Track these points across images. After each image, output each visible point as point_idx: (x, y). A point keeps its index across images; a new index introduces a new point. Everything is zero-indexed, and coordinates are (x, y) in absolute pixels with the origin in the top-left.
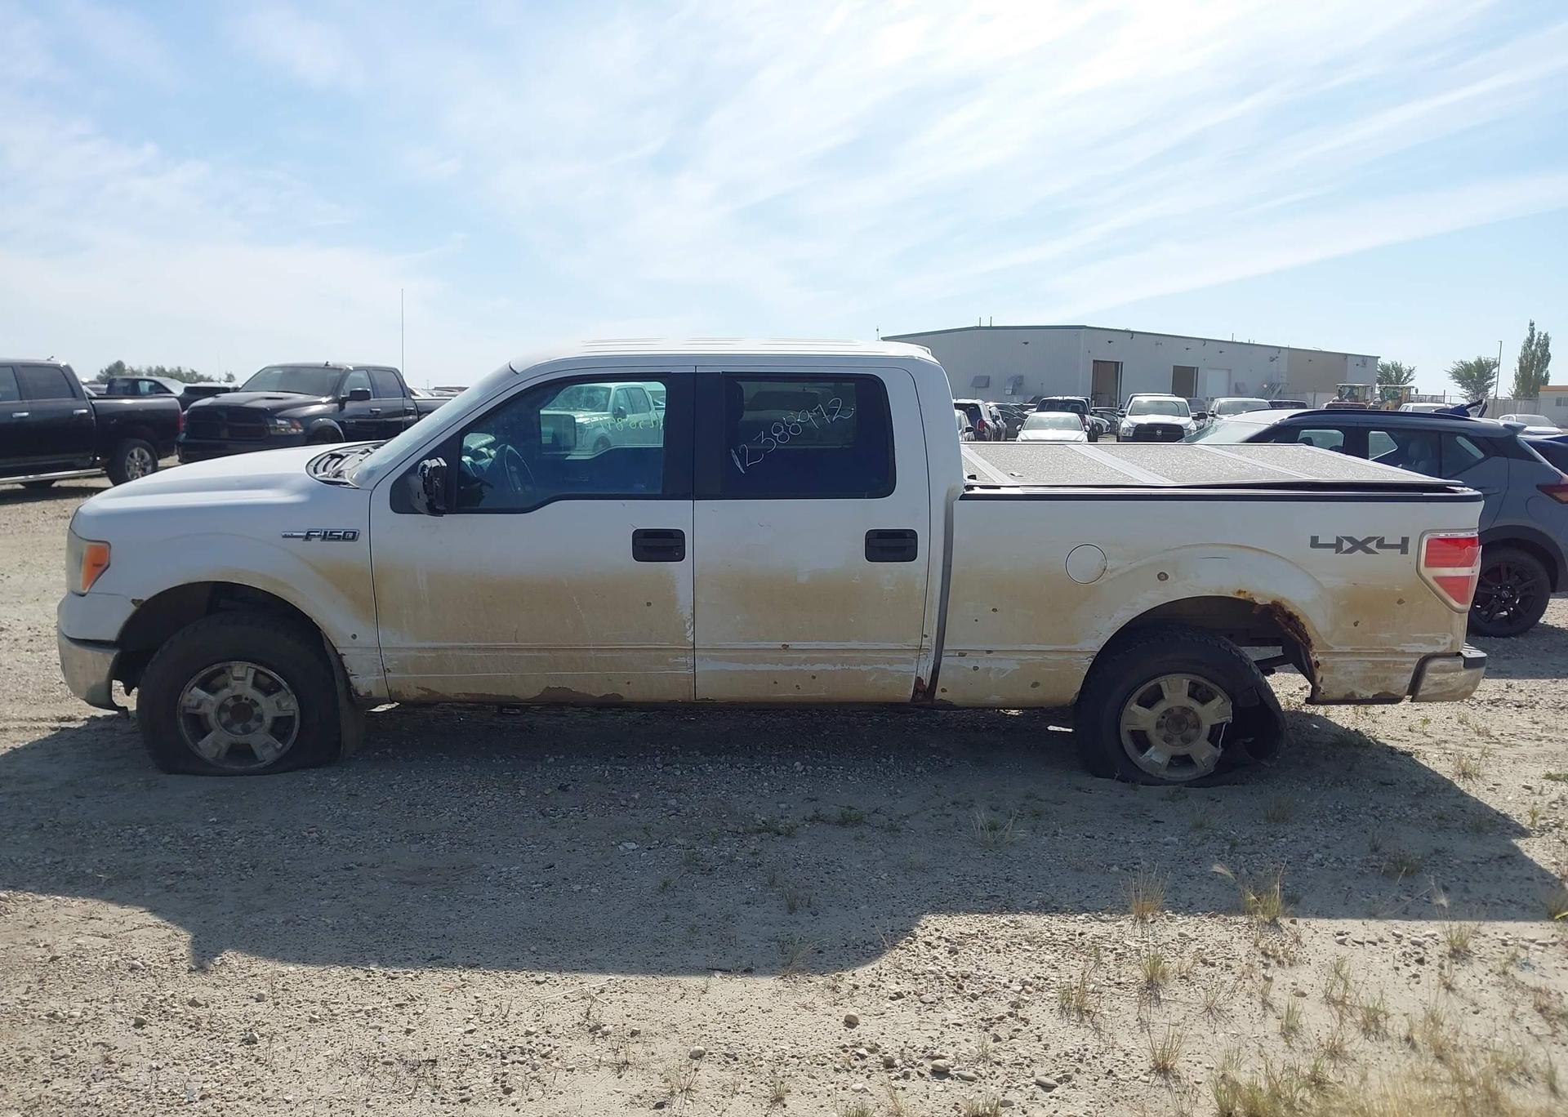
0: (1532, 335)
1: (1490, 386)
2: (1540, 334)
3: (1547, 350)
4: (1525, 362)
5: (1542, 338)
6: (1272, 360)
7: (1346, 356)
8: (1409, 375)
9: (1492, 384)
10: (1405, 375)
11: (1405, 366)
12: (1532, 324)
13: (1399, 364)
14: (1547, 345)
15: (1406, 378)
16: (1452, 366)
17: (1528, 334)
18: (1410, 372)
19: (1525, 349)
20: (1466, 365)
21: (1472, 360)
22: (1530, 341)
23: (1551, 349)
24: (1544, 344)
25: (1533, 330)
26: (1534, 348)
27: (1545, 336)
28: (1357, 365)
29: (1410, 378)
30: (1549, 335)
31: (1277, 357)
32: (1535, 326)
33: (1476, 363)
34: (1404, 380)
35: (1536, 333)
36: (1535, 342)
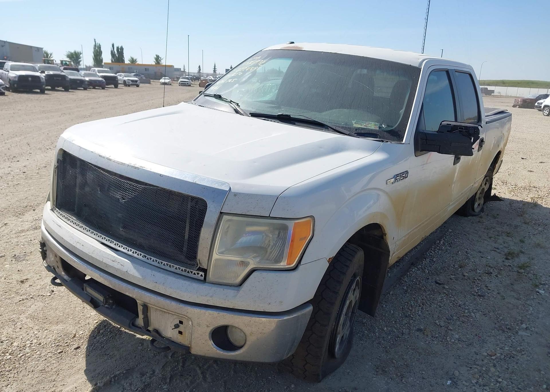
0: (95, 43)
2: (98, 43)
6: (3, 46)
7: (31, 47)
9: (81, 61)
10: (49, 55)
12: (95, 40)
13: (47, 51)
14: (100, 48)
15: (50, 57)
17: (94, 43)
18: (51, 55)
21: (73, 51)
22: (95, 46)
23: (102, 49)
24: (100, 47)
25: (95, 42)
26: (97, 48)
27: (99, 44)
28: (36, 51)
29: (51, 56)
30: (100, 44)
31: (4, 45)
32: (96, 40)
33: (74, 52)
34: (49, 57)
35: (96, 43)
36: (97, 46)
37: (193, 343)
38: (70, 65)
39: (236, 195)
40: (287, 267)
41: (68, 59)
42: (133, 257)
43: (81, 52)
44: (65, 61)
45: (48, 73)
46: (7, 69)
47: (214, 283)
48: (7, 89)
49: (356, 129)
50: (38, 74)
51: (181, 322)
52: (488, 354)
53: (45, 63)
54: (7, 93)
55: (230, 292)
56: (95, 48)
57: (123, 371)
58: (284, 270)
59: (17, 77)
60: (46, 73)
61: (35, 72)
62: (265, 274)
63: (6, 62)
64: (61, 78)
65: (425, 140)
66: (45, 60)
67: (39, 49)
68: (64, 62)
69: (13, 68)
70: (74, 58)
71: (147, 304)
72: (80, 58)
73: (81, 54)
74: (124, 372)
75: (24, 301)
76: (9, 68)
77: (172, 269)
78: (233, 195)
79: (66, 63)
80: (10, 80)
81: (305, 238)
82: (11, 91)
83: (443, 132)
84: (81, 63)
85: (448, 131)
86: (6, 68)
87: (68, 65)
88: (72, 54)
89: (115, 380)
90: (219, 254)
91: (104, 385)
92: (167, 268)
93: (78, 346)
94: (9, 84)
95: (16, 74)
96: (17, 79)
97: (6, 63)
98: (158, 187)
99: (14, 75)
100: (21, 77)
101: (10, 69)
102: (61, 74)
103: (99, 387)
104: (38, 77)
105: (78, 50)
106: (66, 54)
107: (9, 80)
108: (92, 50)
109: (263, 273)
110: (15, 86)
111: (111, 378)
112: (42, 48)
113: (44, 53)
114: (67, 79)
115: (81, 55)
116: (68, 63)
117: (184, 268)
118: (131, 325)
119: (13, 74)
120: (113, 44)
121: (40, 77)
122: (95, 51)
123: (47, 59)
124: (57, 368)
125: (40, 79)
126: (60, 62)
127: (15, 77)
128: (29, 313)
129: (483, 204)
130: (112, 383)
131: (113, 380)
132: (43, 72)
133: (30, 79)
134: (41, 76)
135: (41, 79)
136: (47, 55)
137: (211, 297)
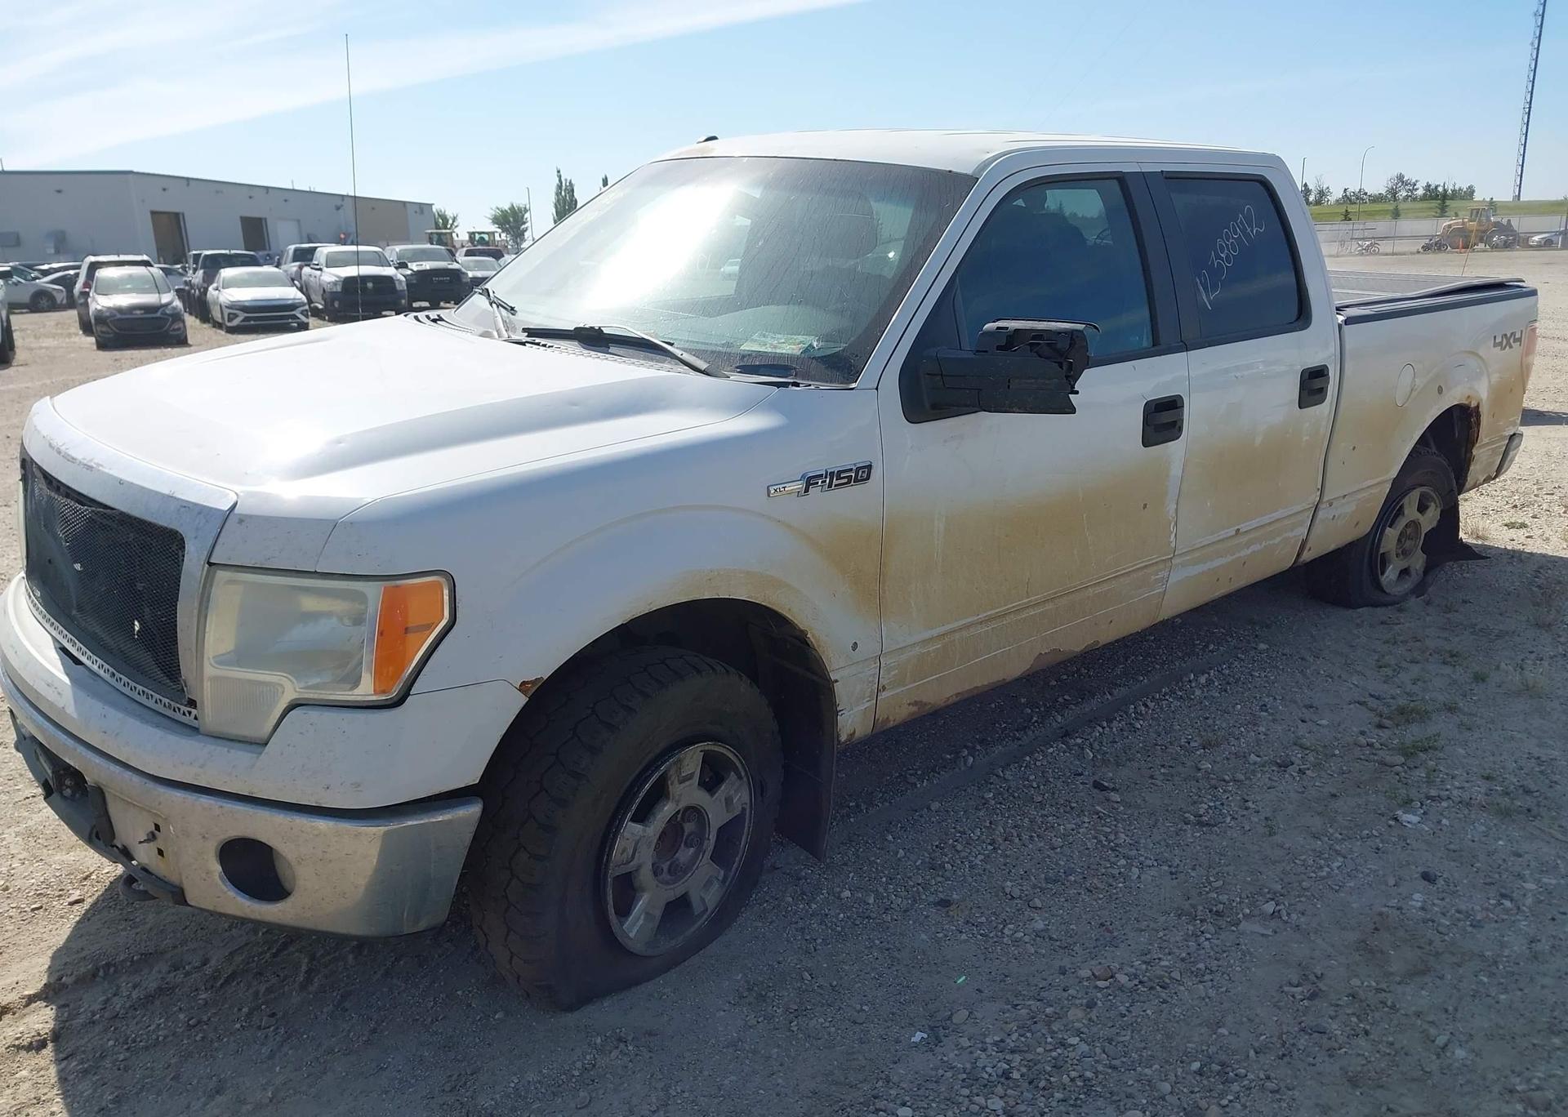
0: (560, 181)
1: (526, 231)
2: (566, 180)
3: (573, 195)
4: (559, 206)
5: (568, 184)
6: (338, 208)
7: (404, 203)
8: (454, 221)
9: (527, 229)
10: (451, 222)
11: (449, 214)
12: (559, 172)
13: (443, 211)
16: (490, 213)
17: (557, 181)
18: (454, 219)
19: (557, 194)
20: (502, 211)
21: (506, 207)
22: (560, 187)
23: (576, 195)
24: (571, 190)
25: (560, 177)
26: (563, 193)
27: (570, 182)
28: (416, 212)
29: (455, 224)
30: (573, 182)
31: (342, 206)
32: (561, 172)
33: (510, 209)
34: (449, 226)
35: (563, 179)
36: (564, 188)
37: (184, 878)
38: (491, 244)
39: (242, 520)
40: (374, 698)
41: (493, 228)
42: (98, 676)
43: (528, 207)
44: (480, 233)
45: (420, 268)
46: (318, 265)
47: (214, 735)
48: (316, 313)
49: (744, 357)
50: (389, 271)
51: (157, 827)
52: (1093, 974)
53: (432, 244)
54: (312, 321)
55: (241, 756)
56: (558, 194)
57: (133, 957)
58: (364, 705)
59: (341, 283)
60: (414, 266)
61: (382, 266)
62: (314, 715)
63: (316, 248)
64: (448, 278)
65: (939, 378)
66: (432, 233)
67: (424, 208)
68: (477, 237)
69: (333, 262)
70: (509, 222)
71: (102, 787)
72: (524, 223)
73: (526, 211)
74: (135, 958)
75: (35, 799)
76: (323, 261)
77: (150, 703)
78: (237, 521)
79: (482, 238)
80: (324, 290)
81: (430, 627)
82: (327, 318)
83: (986, 352)
84: (527, 234)
85: (999, 348)
86: (316, 263)
87: (487, 244)
88: (504, 214)
89: (106, 974)
90: (216, 666)
91: (76, 982)
92: (143, 699)
93: (79, 897)
94: (323, 303)
95: (338, 277)
96: (339, 289)
97: (319, 249)
98: (113, 509)
99: (334, 279)
100: (349, 282)
101: (324, 265)
102: (450, 267)
103: (64, 984)
104: (389, 280)
105: (520, 201)
106: (489, 216)
107: (322, 292)
108: (553, 198)
109: (310, 712)
110: (336, 304)
111: (98, 969)
112: (431, 205)
113: (437, 216)
114: (464, 280)
115: (527, 215)
116: (486, 237)
117: (168, 701)
118: (94, 836)
119: (332, 276)
120: (606, 178)
121: (394, 278)
122: (558, 201)
123: (440, 230)
124: (8, 941)
125: (394, 284)
126: (467, 238)
127: (335, 283)
128: (30, 823)
129: (1426, 572)
130: (98, 979)
131: (101, 973)
132: (403, 265)
133: (370, 285)
134: (396, 275)
135: (397, 283)
136: (445, 220)
137: (202, 767)
